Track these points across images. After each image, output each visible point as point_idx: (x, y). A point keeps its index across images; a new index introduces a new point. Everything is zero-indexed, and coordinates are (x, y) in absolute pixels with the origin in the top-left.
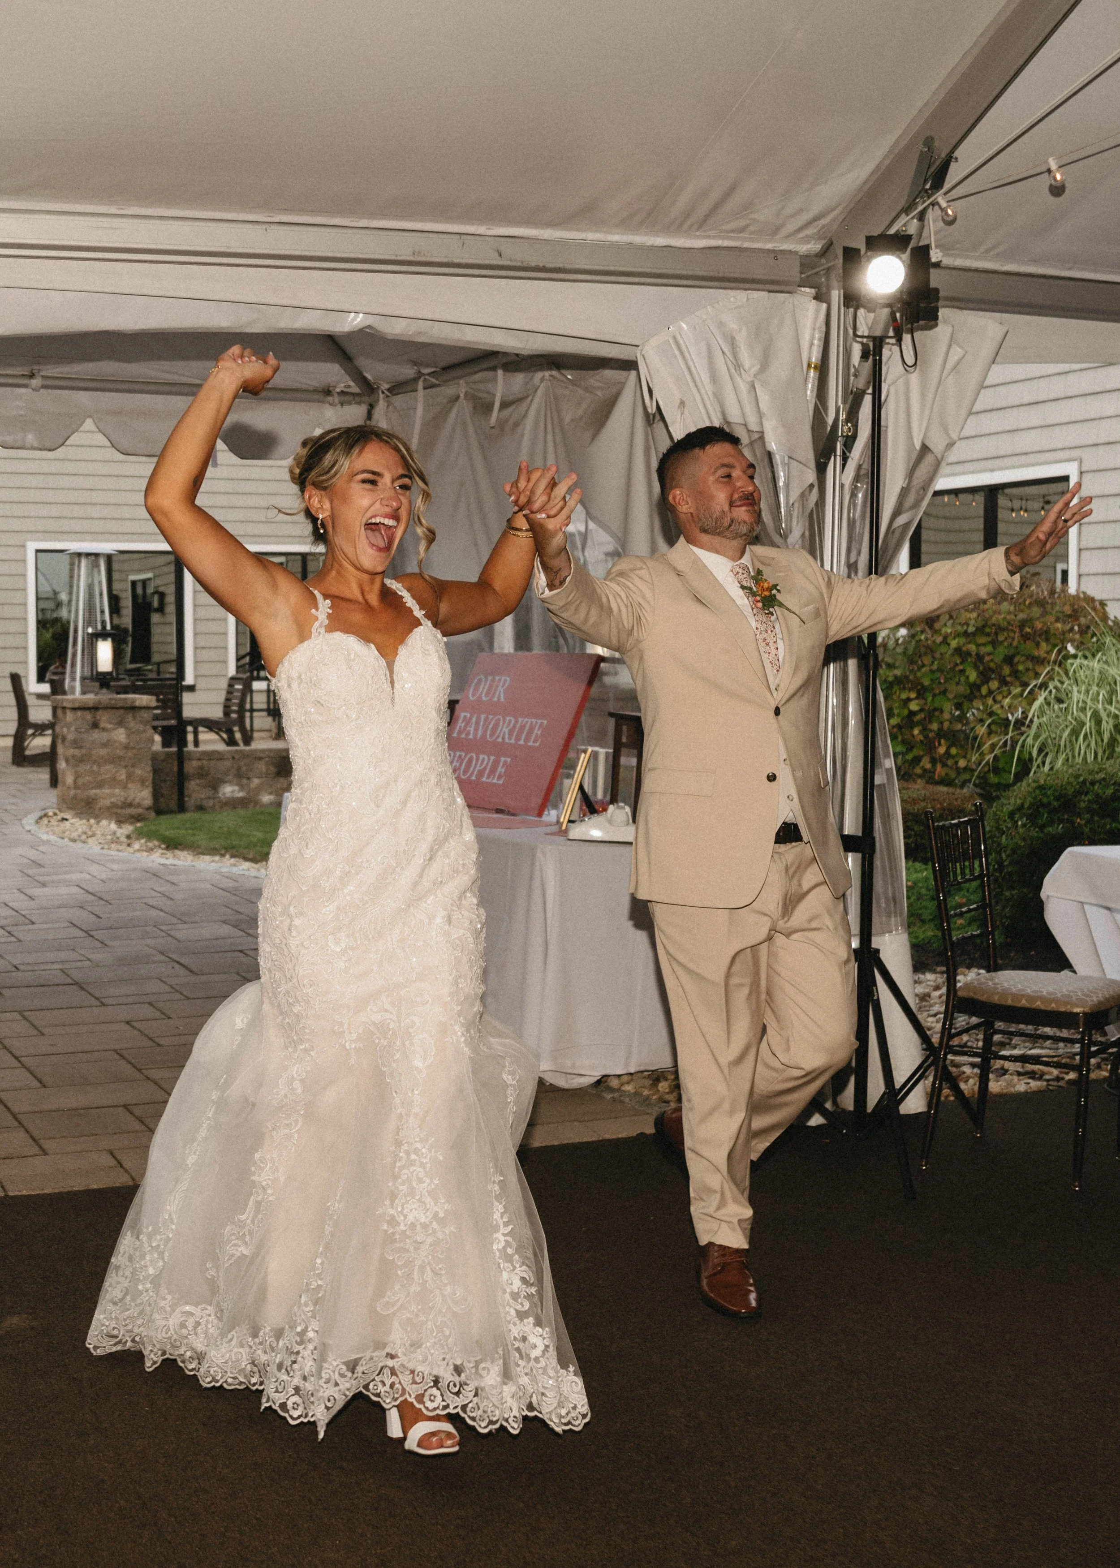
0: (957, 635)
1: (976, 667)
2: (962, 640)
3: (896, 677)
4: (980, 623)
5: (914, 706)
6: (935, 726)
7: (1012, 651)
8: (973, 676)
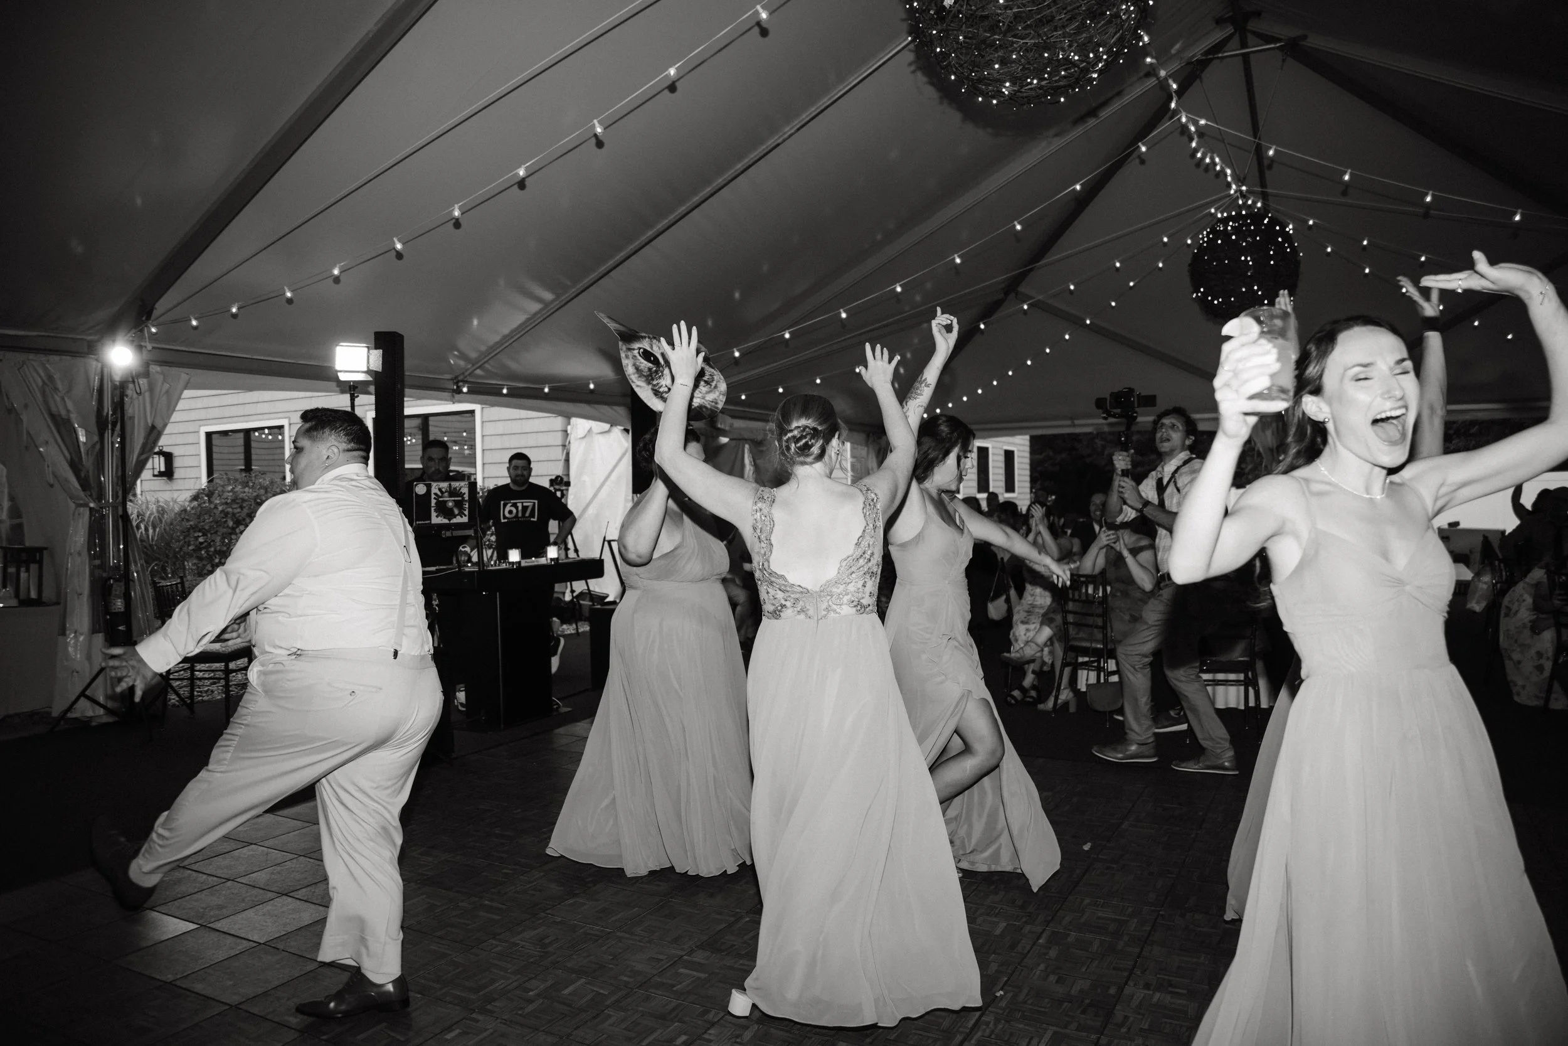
0: (222, 504)
1: (232, 520)
2: (225, 506)
3: (191, 525)
4: (233, 498)
5: (201, 540)
6: (212, 549)
7: (251, 511)
8: (231, 524)
